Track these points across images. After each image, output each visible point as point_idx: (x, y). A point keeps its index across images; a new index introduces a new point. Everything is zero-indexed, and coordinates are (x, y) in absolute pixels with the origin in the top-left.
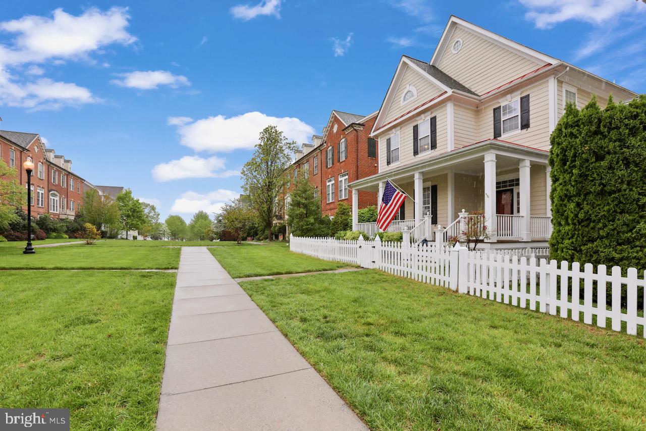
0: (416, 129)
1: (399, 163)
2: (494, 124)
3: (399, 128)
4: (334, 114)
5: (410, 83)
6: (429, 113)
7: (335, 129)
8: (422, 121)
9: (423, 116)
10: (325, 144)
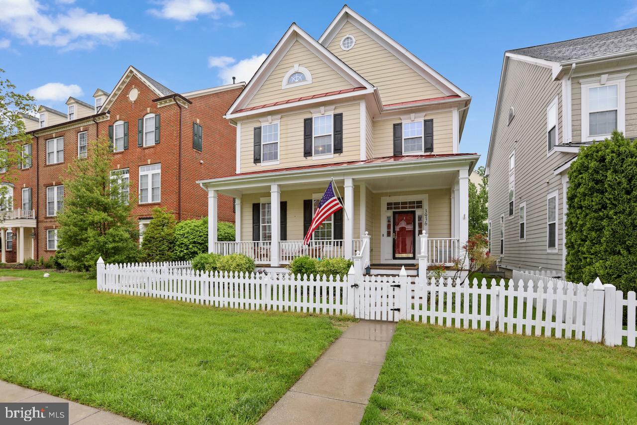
0: (308, 123)
1: (278, 163)
2: (394, 141)
3: (279, 116)
4: (131, 72)
5: (301, 63)
6: (333, 107)
7: (133, 95)
8: (319, 115)
9: (322, 109)
10: (107, 115)
